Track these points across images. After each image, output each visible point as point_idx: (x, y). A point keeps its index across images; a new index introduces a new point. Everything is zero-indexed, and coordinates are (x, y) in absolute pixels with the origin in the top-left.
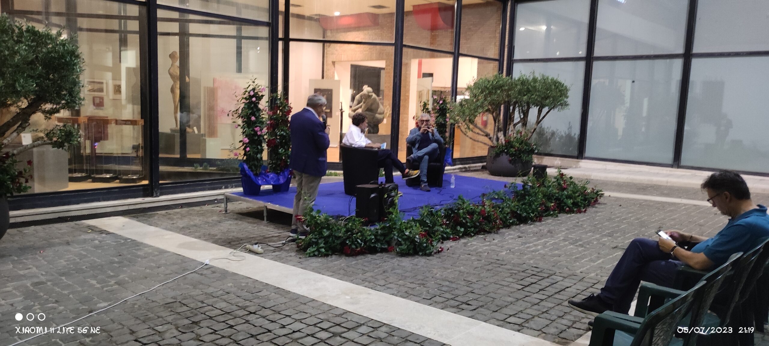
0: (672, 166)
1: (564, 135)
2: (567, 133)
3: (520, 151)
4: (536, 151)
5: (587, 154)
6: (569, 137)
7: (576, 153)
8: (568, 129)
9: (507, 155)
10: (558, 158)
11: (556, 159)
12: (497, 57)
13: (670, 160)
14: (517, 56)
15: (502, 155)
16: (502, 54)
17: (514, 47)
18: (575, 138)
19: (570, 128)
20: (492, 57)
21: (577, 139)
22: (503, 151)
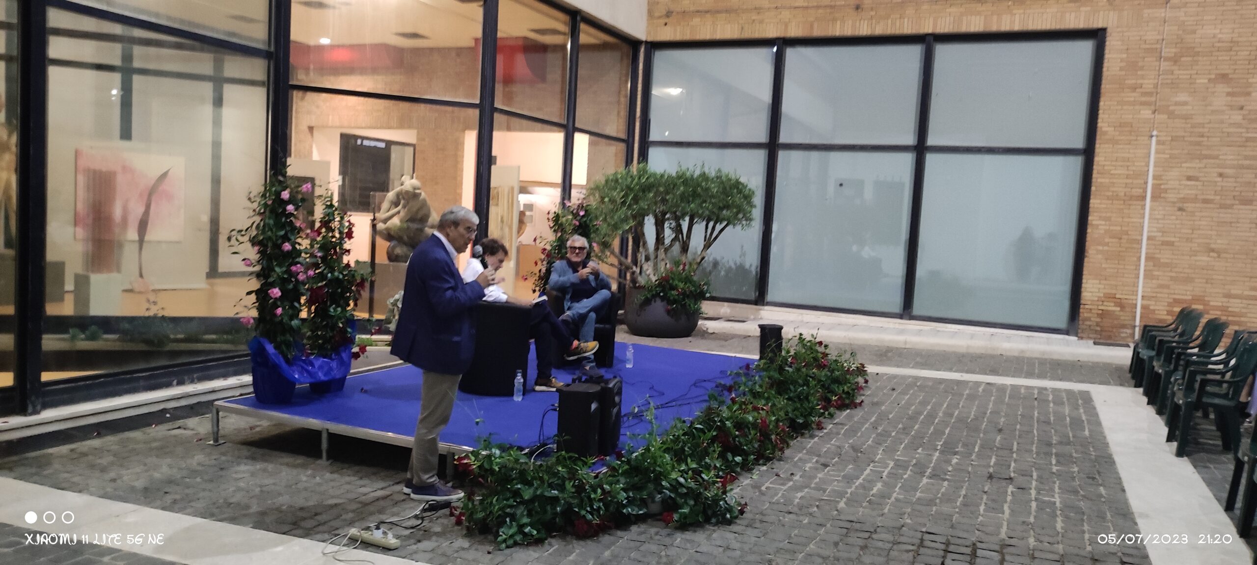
0: (901, 317)
1: (733, 266)
2: (738, 263)
3: (685, 295)
4: (708, 295)
5: (770, 297)
6: (741, 269)
7: (753, 295)
8: (740, 257)
9: (662, 301)
10: (726, 304)
11: (724, 306)
12: (623, 136)
13: (897, 308)
14: (654, 136)
15: (655, 302)
16: (631, 130)
17: (650, 120)
18: (751, 272)
19: (743, 254)
20: (613, 134)
21: (754, 273)
22: (658, 295)
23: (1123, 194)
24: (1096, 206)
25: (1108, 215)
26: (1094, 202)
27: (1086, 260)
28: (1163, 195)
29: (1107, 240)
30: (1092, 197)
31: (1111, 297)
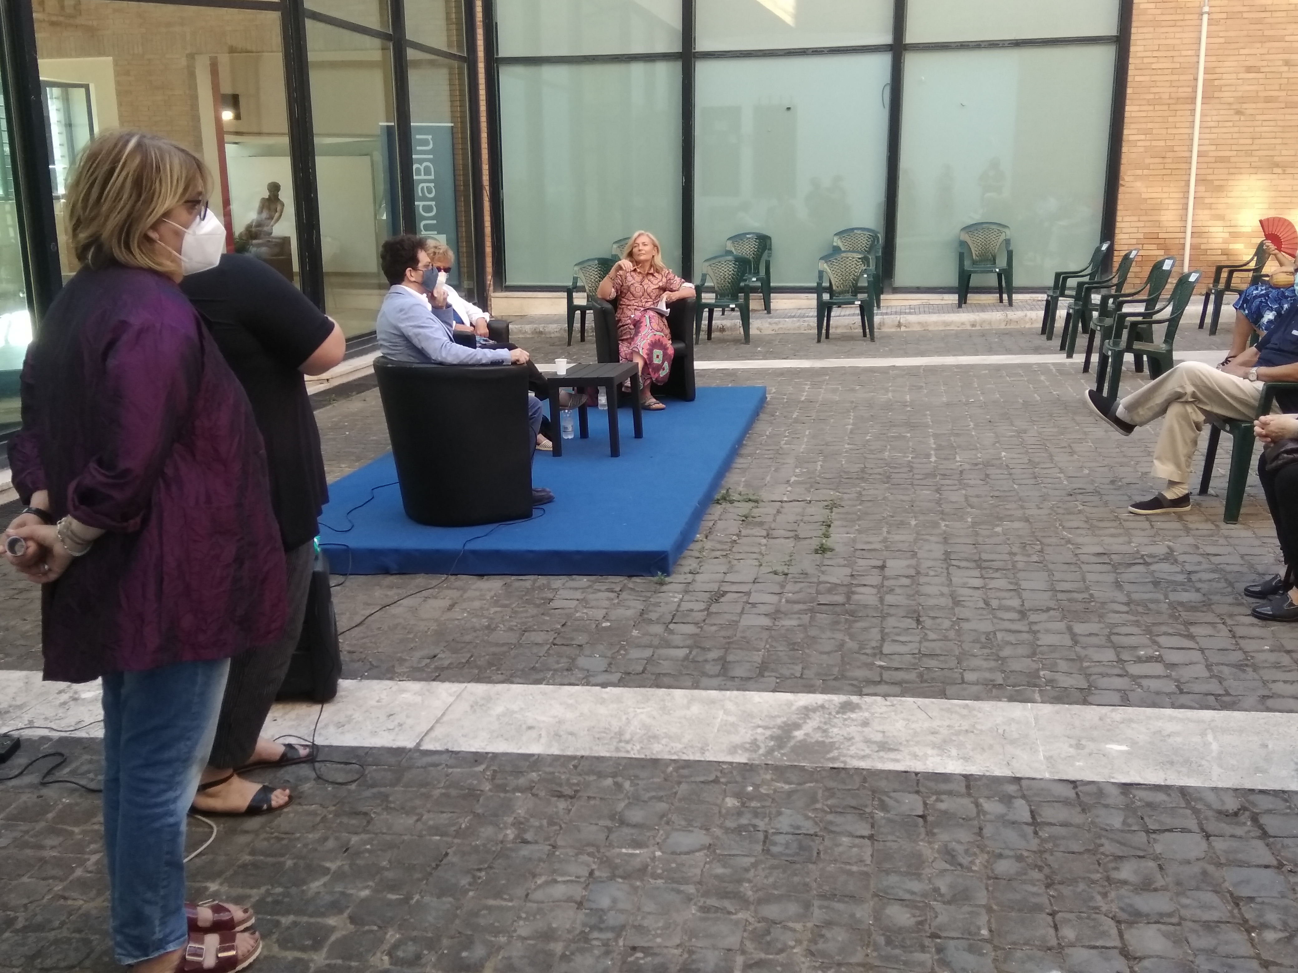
23: (1166, 96)
24: (1133, 114)
25: (1150, 126)
26: (1131, 110)
27: (1121, 189)
28: (1216, 94)
29: (1148, 161)
30: (1128, 102)
31: (1153, 238)
